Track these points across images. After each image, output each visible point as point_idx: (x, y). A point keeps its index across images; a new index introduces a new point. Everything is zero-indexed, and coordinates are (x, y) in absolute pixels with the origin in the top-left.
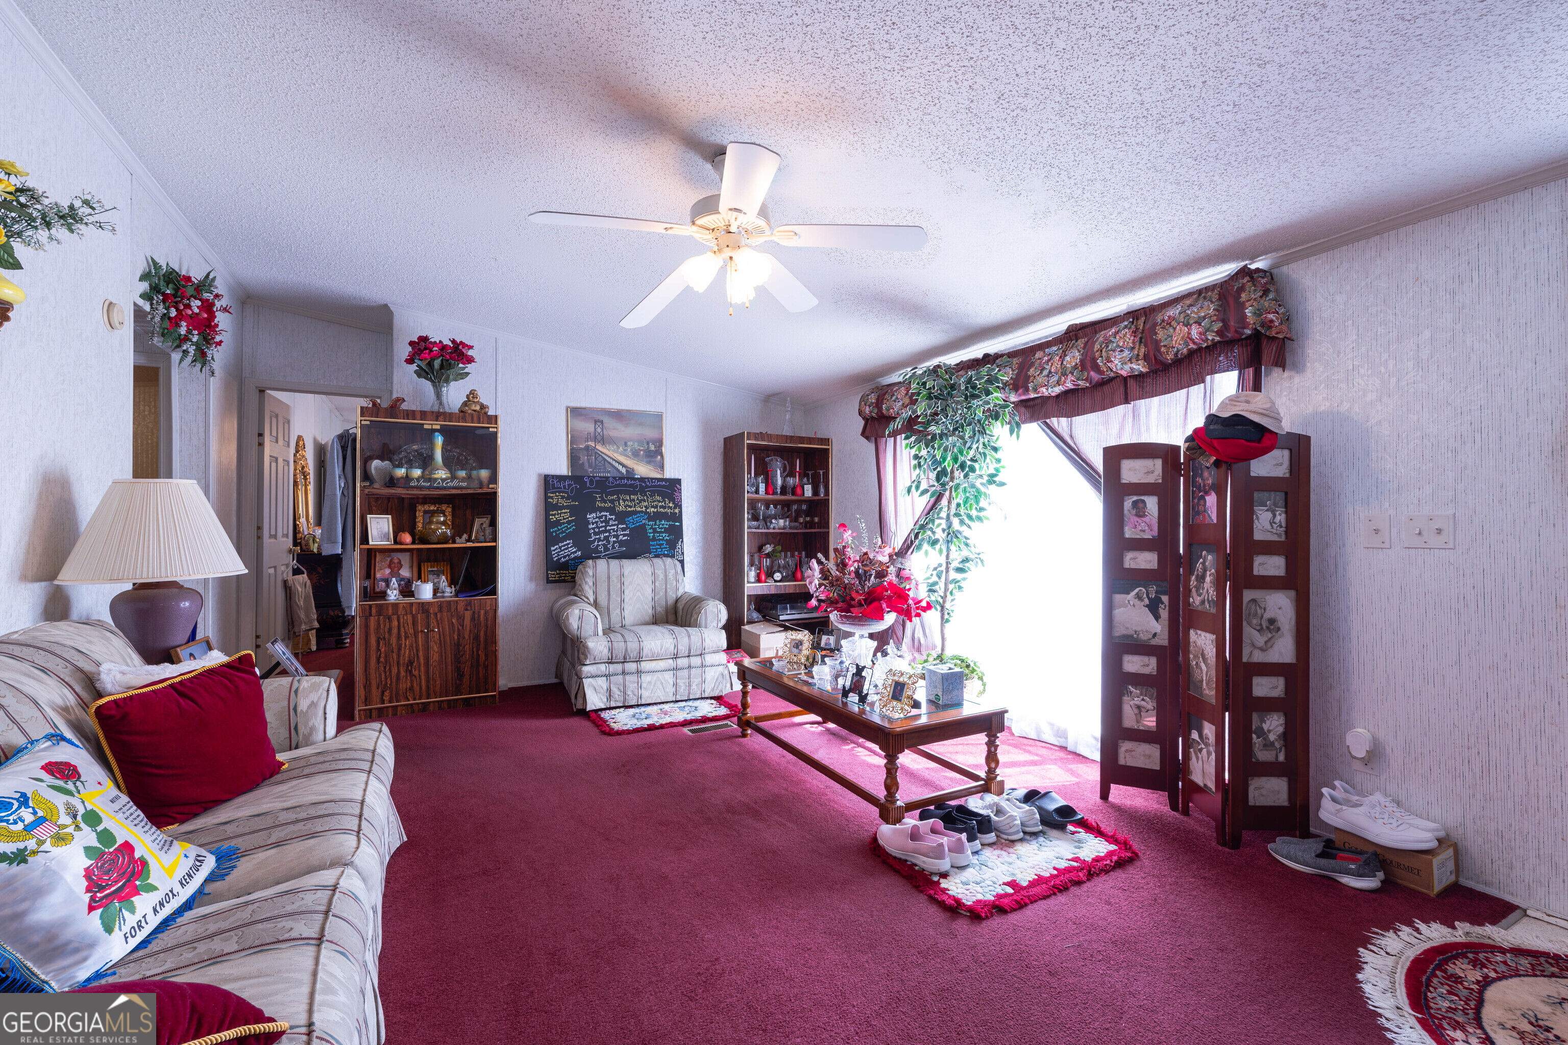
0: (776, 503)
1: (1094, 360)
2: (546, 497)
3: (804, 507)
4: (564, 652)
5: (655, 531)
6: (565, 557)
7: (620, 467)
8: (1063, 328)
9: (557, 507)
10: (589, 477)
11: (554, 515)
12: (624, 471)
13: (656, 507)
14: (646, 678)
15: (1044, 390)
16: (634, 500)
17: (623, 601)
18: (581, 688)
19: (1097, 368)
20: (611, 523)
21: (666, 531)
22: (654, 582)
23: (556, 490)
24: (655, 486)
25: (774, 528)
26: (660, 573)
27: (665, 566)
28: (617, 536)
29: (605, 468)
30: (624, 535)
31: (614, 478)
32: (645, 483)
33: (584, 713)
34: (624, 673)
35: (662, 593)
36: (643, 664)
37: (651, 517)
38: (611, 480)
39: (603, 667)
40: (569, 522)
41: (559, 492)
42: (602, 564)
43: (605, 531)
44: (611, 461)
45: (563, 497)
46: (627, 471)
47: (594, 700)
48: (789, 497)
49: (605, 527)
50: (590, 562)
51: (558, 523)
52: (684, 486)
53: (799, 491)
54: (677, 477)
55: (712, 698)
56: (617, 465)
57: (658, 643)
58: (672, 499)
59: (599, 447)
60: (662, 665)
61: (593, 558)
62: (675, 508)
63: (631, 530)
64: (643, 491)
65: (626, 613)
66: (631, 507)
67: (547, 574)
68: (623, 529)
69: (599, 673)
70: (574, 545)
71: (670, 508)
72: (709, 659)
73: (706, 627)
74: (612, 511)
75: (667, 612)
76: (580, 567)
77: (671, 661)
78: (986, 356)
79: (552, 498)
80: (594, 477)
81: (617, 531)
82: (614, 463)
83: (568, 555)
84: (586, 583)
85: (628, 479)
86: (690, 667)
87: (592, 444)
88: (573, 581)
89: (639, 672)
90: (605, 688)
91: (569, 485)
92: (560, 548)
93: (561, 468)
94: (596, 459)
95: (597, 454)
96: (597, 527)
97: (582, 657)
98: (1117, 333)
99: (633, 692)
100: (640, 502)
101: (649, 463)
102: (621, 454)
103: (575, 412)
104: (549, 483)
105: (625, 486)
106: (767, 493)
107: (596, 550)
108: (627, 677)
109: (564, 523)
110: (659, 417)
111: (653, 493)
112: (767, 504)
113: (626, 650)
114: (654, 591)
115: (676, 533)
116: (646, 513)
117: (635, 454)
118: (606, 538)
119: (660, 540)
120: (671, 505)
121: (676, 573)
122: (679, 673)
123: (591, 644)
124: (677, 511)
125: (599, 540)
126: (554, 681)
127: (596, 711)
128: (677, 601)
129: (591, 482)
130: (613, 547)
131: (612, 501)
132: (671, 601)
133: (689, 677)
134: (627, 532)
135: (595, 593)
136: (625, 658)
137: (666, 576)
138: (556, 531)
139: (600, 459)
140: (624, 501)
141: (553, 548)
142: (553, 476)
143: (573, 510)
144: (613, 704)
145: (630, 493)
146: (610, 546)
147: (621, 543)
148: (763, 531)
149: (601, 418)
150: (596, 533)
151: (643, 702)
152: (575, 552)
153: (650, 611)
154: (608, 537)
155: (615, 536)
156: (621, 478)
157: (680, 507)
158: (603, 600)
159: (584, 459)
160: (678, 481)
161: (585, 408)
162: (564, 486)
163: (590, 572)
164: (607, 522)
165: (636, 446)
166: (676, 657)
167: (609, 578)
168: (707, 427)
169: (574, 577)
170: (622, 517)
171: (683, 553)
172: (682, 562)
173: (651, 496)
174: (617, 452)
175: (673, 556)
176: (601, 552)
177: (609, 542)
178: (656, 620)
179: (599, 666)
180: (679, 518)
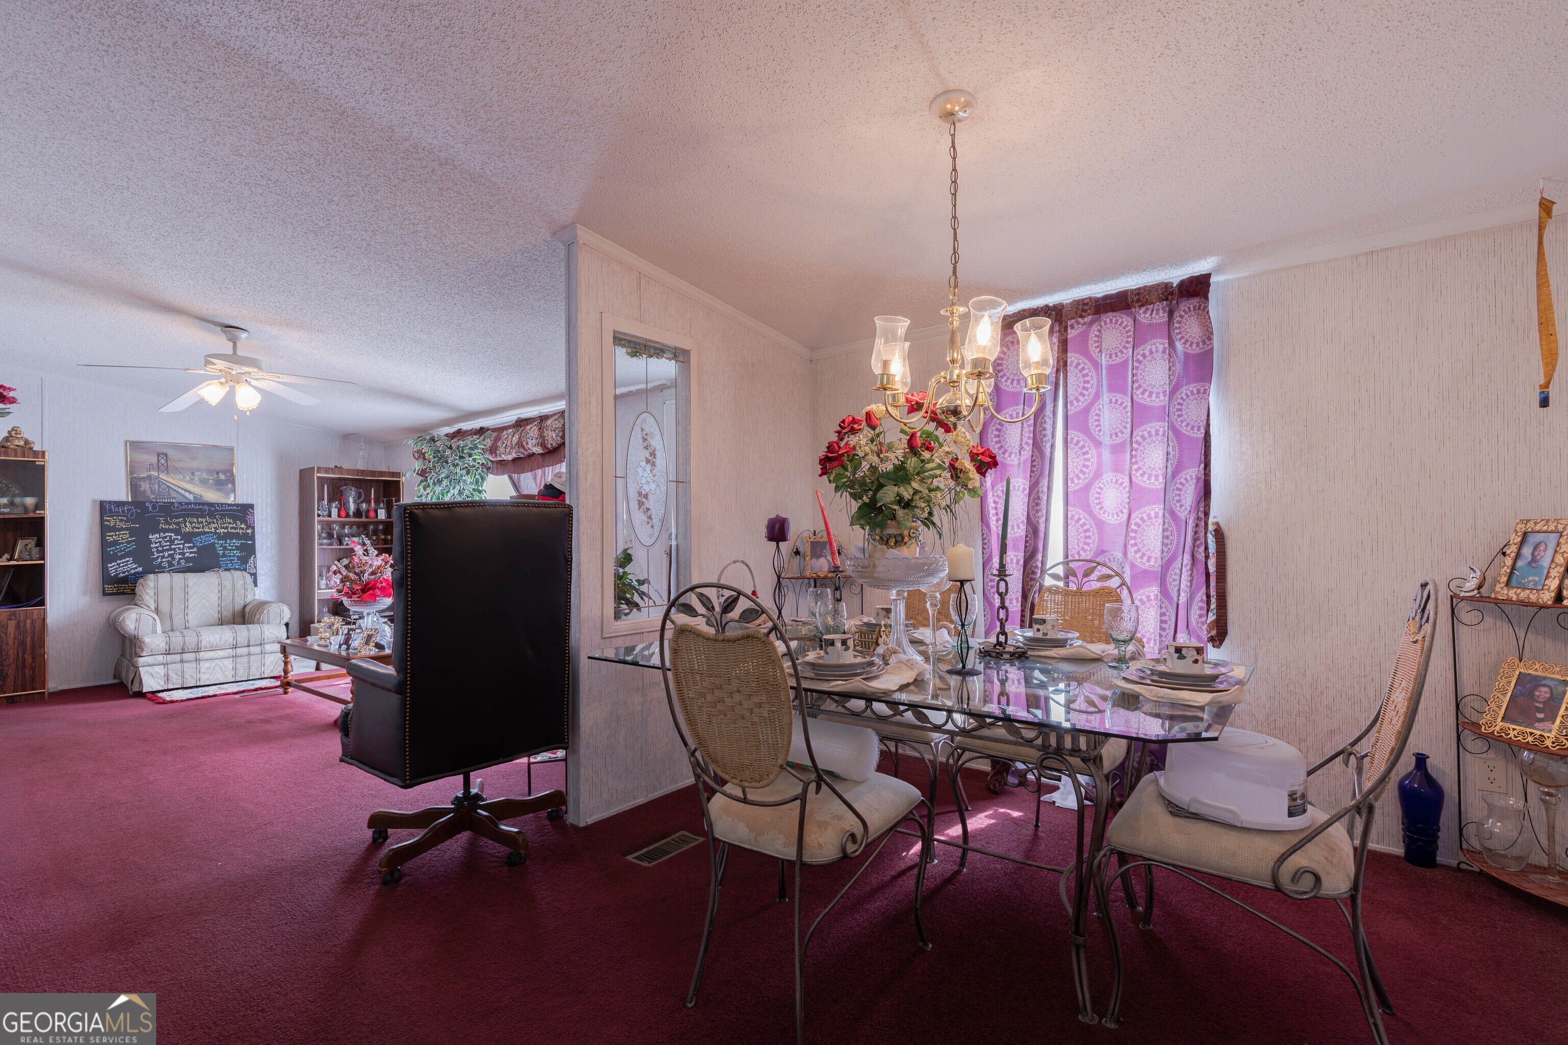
0: (351, 524)
1: (522, 442)
2: (102, 520)
3: (381, 527)
4: (123, 655)
5: (225, 549)
6: (123, 573)
7: (187, 494)
8: (514, 418)
9: (114, 529)
10: (151, 502)
11: (112, 536)
12: (191, 497)
13: (227, 528)
14: (204, 665)
15: (503, 456)
16: (202, 522)
17: (186, 607)
18: (137, 674)
19: (523, 447)
20: (176, 542)
21: (237, 548)
22: (221, 591)
23: (112, 514)
24: (226, 510)
25: (347, 545)
26: (228, 584)
27: (233, 578)
28: (183, 554)
29: (170, 495)
30: (191, 553)
31: (180, 503)
32: (215, 507)
33: (140, 695)
34: (182, 661)
35: (229, 600)
36: (202, 654)
37: (220, 537)
38: (176, 505)
39: (160, 658)
40: (128, 542)
41: (117, 516)
42: (164, 578)
43: (170, 549)
44: (176, 489)
45: (121, 521)
46: (194, 497)
47: (150, 683)
48: (364, 519)
49: (170, 546)
50: (152, 576)
51: (115, 543)
52: (257, 511)
53: (372, 514)
54: (250, 502)
55: (271, 678)
56: (183, 492)
57: (217, 636)
58: (244, 521)
59: (163, 476)
60: (221, 653)
61: (154, 573)
62: (248, 528)
63: (199, 548)
64: (212, 514)
65: (190, 617)
66: (198, 528)
67: (104, 588)
68: (190, 548)
69: (157, 662)
70: (134, 562)
71: (243, 529)
72: (268, 647)
73: (268, 623)
74: (177, 532)
75: (234, 616)
76: (141, 580)
77: (230, 650)
78: (482, 428)
79: (109, 521)
80: (157, 502)
81: (183, 549)
82: (180, 490)
83: (128, 571)
84: (147, 593)
85: (195, 504)
86: (249, 654)
87: (155, 473)
88: (133, 592)
89: (197, 660)
90: (162, 674)
91: (129, 510)
92: (118, 564)
93: (122, 494)
94: (159, 486)
95: (160, 483)
96: (161, 546)
97: (138, 650)
98: (531, 428)
99: (191, 676)
100: (209, 524)
101: (218, 490)
102: (188, 482)
103: (134, 446)
104: (105, 509)
105: (193, 510)
106: (339, 516)
107: (160, 566)
108: (186, 665)
109: (123, 543)
110: (231, 450)
111: (223, 517)
112: (343, 525)
113: (185, 642)
114: (220, 598)
115: (248, 550)
116: (215, 533)
117: (204, 482)
118: (171, 556)
119: (230, 556)
120: (243, 526)
121: (245, 583)
122: (238, 660)
123: (147, 640)
124: (249, 531)
125: (163, 557)
126: (112, 681)
127: (154, 693)
128: (245, 607)
129: (154, 507)
130: (179, 563)
131: (178, 524)
132: (238, 607)
133: (249, 662)
134: (195, 550)
135: (156, 602)
136: (183, 649)
137: (234, 586)
138: (113, 550)
139: (164, 487)
140: (191, 523)
141: (109, 565)
142: (110, 502)
143: (132, 531)
144: (171, 687)
145: (197, 517)
146: (175, 563)
147: (188, 560)
148: (336, 547)
149: (165, 451)
150: (158, 552)
151: (202, 684)
152: (136, 568)
153: (216, 615)
154: (173, 555)
155: (180, 554)
156: (187, 504)
157: (253, 528)
158: (165, 607)
159: (145, 486)
160: (251, 506)
161: (148, 442)
162: (123, 511)
163: (152, 584)
164: (172, 542)
165: (205, 475)
166: (235, 647)
167: (172, 589)
168: (282, 460)
169: (134, 590)
170: (188, 537)
171: (255, 567)
172: (254, 575)
173: (221, 519)
174: (183, 480)
175: (245, 570)
176: (165, 567)
177: (174, 559)
178: (222, 622)
179: (157, 656)
180: (252, 537)
